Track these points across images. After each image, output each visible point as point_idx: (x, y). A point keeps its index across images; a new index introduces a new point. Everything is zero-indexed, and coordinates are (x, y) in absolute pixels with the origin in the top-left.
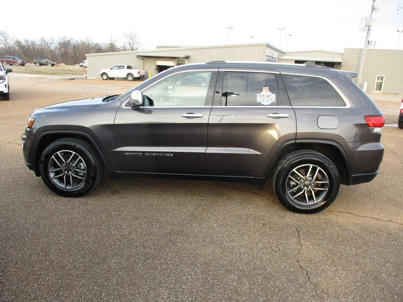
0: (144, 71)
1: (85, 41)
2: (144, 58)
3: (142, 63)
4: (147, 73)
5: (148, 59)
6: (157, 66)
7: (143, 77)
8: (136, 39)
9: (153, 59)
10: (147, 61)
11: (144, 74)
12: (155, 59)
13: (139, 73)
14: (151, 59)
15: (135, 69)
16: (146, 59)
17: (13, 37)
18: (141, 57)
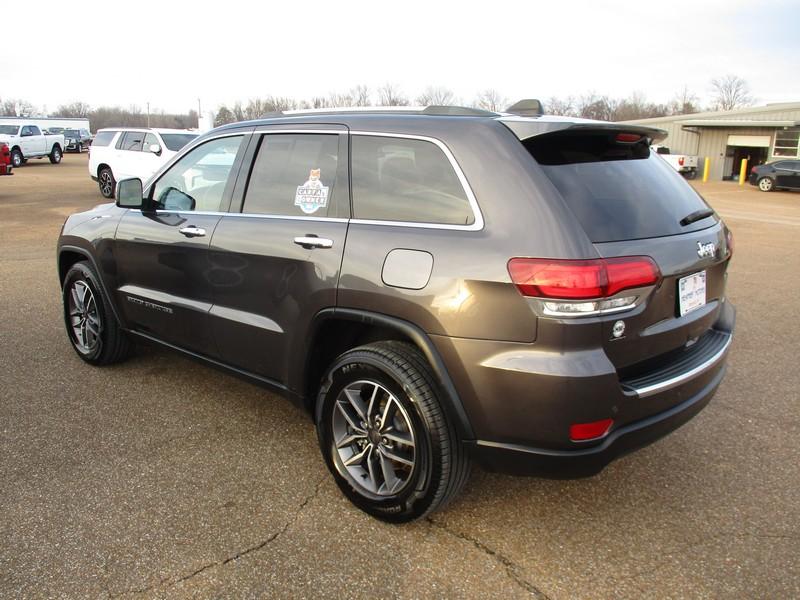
0: (695, 159)
1: (630, 102)
2: (700, 131)
3: (694, 143)
4: (701, 164)
5: (710, 132)
6: (729, 148)
7: (691, 172)
8: (740, 92)
9: (721, 133)
10: (707, 136)
11: (695, 165)
12: (726, 132)
13: (681, 163)
14: (716, 133)
15: (676, 153)
16: (705, 132)
17: (506, 100)
18: (695, 129)
